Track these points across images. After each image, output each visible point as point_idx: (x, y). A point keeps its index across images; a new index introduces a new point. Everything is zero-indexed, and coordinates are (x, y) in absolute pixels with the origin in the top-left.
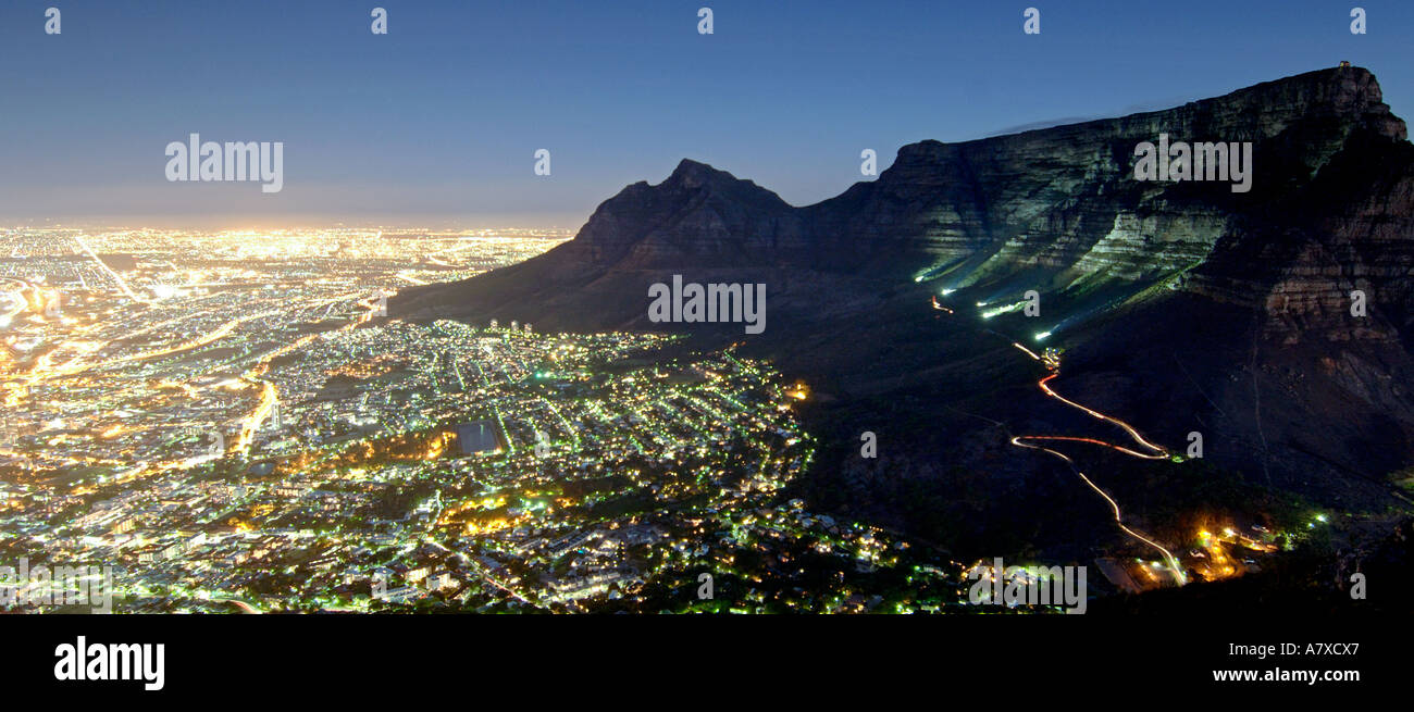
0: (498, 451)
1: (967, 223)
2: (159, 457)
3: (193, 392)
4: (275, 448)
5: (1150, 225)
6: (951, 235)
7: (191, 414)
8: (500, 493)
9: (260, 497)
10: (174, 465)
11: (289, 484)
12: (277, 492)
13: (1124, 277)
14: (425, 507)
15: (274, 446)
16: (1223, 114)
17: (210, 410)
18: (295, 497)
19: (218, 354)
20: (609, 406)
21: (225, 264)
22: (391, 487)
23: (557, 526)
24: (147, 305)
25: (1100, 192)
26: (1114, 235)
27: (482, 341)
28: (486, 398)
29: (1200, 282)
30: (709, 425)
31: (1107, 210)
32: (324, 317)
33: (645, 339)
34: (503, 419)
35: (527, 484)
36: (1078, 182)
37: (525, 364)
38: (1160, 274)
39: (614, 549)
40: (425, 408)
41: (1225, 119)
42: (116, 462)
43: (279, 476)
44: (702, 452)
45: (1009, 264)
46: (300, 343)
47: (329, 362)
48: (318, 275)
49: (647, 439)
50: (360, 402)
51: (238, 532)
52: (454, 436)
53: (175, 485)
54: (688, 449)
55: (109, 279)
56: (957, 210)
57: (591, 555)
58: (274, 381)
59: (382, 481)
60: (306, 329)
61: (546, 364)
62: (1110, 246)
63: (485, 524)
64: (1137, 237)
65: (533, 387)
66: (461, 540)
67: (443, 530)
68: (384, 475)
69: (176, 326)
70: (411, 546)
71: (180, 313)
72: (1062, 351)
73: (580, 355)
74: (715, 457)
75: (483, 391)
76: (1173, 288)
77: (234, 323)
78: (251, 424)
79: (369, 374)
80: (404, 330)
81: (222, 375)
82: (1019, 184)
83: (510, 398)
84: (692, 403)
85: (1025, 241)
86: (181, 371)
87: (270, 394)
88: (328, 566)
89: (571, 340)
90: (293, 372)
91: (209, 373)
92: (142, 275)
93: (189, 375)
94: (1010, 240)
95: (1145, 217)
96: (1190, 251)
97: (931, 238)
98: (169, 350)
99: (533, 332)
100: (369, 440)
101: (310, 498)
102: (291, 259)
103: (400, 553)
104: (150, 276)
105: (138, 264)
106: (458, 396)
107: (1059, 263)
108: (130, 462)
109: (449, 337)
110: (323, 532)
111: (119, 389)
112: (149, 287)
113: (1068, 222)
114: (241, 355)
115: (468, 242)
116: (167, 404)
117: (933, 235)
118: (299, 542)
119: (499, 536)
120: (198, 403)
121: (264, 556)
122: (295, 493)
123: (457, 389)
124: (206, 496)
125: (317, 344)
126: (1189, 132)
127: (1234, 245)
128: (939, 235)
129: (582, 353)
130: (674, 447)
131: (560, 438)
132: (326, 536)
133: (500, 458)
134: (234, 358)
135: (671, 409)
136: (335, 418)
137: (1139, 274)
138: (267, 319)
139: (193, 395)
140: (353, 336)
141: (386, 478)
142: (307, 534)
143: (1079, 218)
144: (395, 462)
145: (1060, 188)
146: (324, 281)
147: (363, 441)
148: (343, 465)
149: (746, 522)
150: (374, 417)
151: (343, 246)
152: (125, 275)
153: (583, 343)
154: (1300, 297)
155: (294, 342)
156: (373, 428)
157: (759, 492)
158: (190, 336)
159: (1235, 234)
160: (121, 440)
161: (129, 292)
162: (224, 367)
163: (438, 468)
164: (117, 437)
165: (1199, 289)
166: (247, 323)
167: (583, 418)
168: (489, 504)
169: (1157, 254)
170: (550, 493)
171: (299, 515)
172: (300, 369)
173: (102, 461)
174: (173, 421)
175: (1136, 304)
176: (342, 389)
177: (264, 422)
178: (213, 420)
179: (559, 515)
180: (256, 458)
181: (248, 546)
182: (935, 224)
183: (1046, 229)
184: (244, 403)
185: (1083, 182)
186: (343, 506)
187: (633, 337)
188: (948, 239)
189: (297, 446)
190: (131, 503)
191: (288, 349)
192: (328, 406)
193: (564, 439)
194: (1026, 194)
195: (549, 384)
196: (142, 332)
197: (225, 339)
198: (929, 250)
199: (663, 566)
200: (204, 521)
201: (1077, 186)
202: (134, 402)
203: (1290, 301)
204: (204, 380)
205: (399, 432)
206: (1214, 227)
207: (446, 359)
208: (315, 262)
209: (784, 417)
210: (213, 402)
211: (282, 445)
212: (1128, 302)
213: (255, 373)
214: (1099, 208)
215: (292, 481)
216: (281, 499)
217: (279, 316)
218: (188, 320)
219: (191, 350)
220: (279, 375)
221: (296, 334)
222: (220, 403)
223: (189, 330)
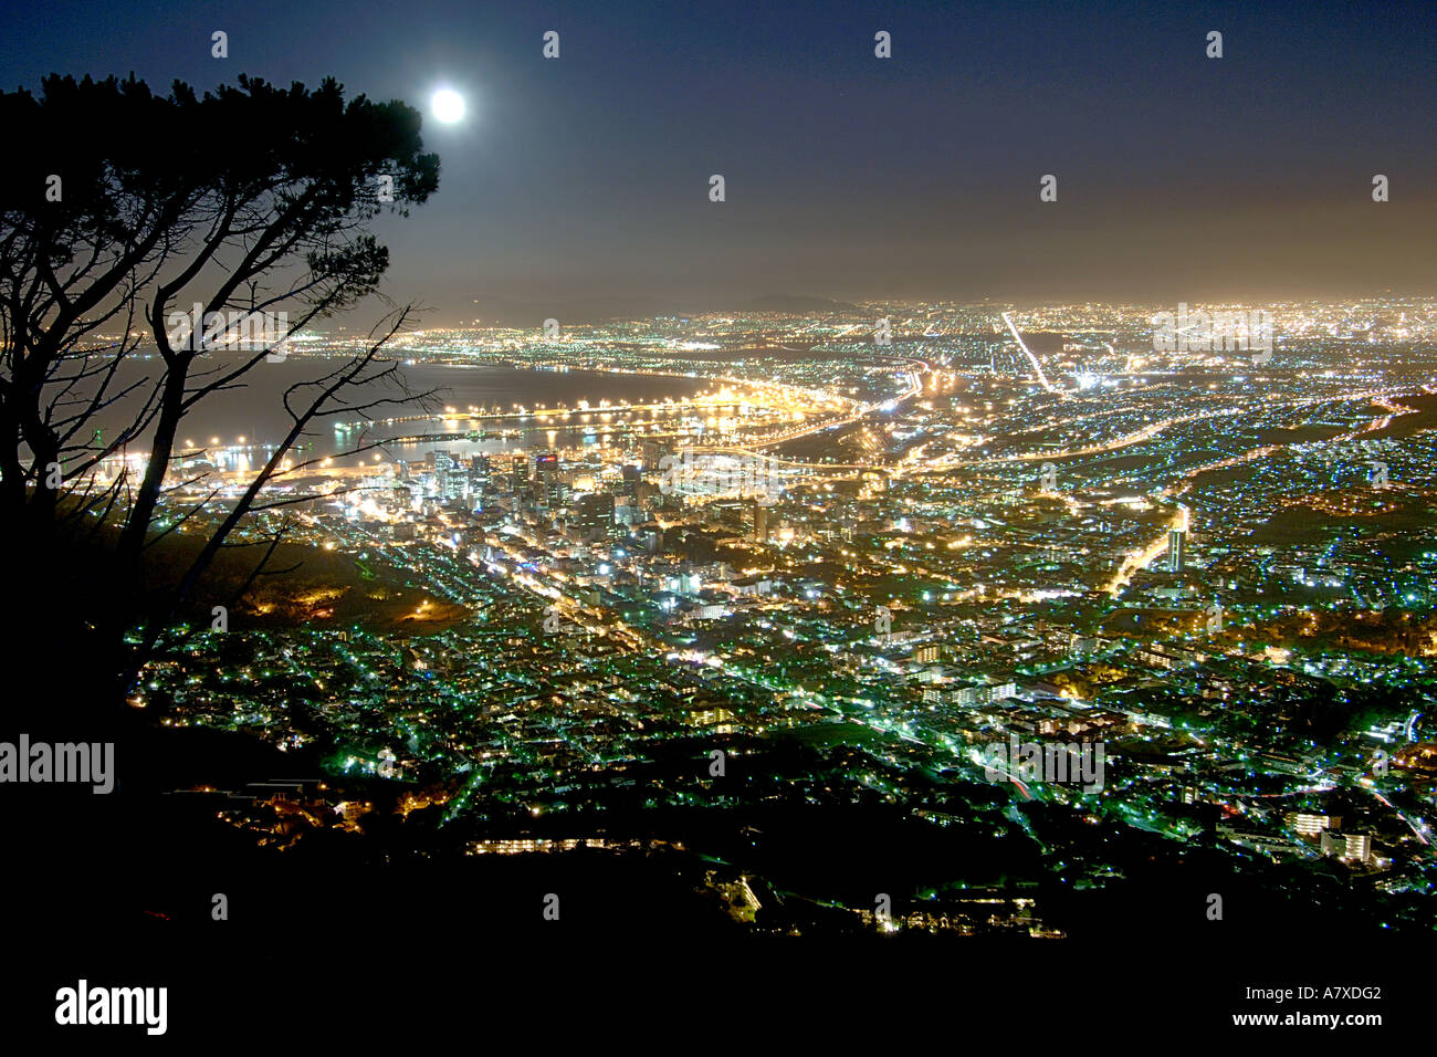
2: (1001, 582)
3: (1074, 507)
4: (1162, 597)
7: (1062, 535)
9: (1113, 658)
10: (1017, 594)
11: (1160, 649)
12: (1138, 656)
14: (1380, 732)
15: (1159, 593)
17: (1089, 533)
18: (1164, 669)
19: (1124, 461)
22: (1325, 687)
24: (1060, 396)
32: (1307, 422)
42: (949, 579)
43: (1154, 633)
46: (1250, 456)
47: (1291, 486)
50: (1322, 551)
51: (1064, 695)
53: (1008, 619)
55: (1023, 364)
58: (1192, 505)
59: (1316, 674)
60: (1266, 437)
66: (1429, 800)
67: (1399, 774)
68: (1321, 666)
69: (1086, 423)
70: (1324, 785)
71: (1099, 407)
77: (1164, 424)
78: (1140, 559)
79: (1353, 511)
81: (1123, 490)
86: (1071, 480)
87: (1183, 521)
88: (1166, 770)
90: (1228, 495)
91: (1107, 485)
92: (1066, 359)
93: (1077, 486)
98: (1064, 453)
100: (1316, 610)
101: (1189, 673)
102: (1286, 342)
103: (1301, 788)
104: (1073, 360)
105: (1065, 346)
108: (966, 581)
110: (1184, 725)
111: (988, 493)
112: (1071, 374)
114: (1159, 466)
116: (1037, 518)
118: (1144, 728)
120: (1076, 522)
122: (1166, 663)
124: (1040, 641)
125: (1280, 457)
132: (1185, 732)
134: (1147, 468)
136: (1270, 569)
138: (1215, 419)
139: (1074, 512)
141: (1325, 670)
142: (1161, 722)
144: (1348, 649)
146: (1329, 374)
147: (1305, 610)
148: (1257, 638)
150: (1338, 578)
152: (1045, 359)
155: (1244, 453)
156: (1332, 594)
158: (1098, 437)
160: (967, 554)
161: (1043, 380)
162: (1128, 480)
164: (964, 549)
166: (1183, 425)
171: (1160, 695)
172: (1239, 491)
173: (934, 576)
174: (1036, 541)
176: (1295, 530)
177: (1159, 559)
178: (1088, 547)
180: (1127, 605)
181: (1067, 715)
184: (1137, 531)
186: (1232, 695)
189: (1195, 599)
190: (946, 629)
191: (1231, 462)
192: (1267, 552)
196: (1040, 428)
197: (1146, 443)
200: (1025, 672)
202: (997, 511)
204: (1093, 494)
205: (1376, 606)
208: (1323, 346)
210: (1097, 522)
211: (1173, 594)
213: (1168, 492)
215: (1167, 645)
216: (1143, 667)
217: (1236, 416)
218: (1105, 417)
219: (1092, 455)
220: (1202, 497)
221: (1254, 442)
222: (1105, 525)
223: (1101, 430)
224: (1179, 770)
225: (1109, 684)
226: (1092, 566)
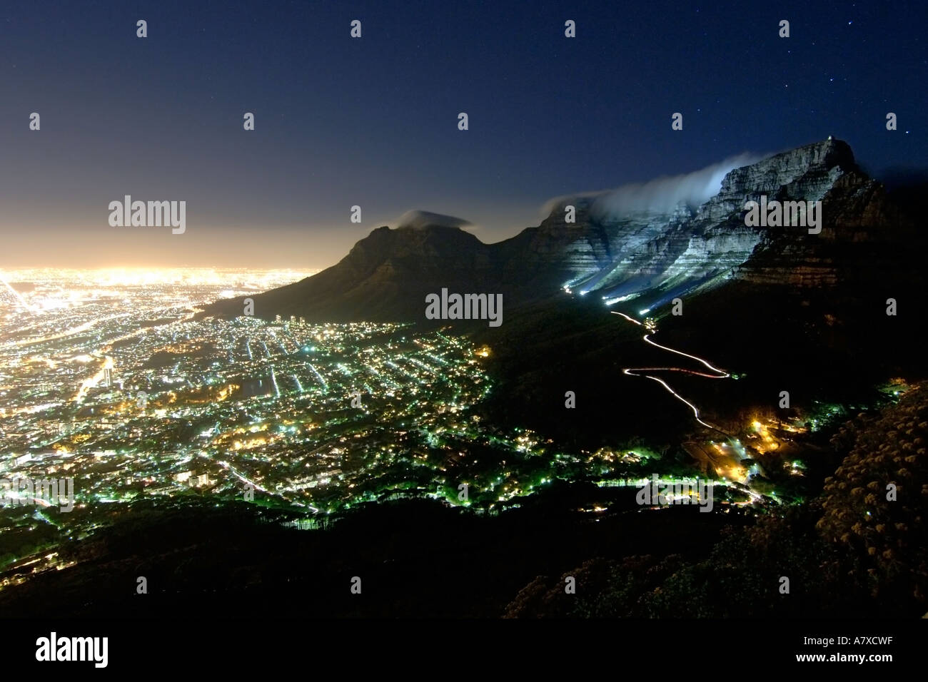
0: (269, 396)
1: (596, 251)
2: (15, 405)
3: (52, 364)
4: (104, 398)
5: (711, 245)
6: (586, 259)
7: (47, 378)
8: (264, 422)
9: (83, 430)
10: (25, 410)
11: (107, 421)
12: (96, 426)
13: (695, 275)
14: (206, 434)
15: (102, 397)
16: (755, 176)
17: (62, 375)
18: (110, 429)
19: (77, 341)
20: (352, 366)
21: (97, 287)
22: (183, 421)
23: (302, 441)
24: (35, 312)
25: (679, 229)
26: (688, 252)
27: (269, 329)
28: (266, 363)
29: (745, 272)
30: (421, 374)
31: (683, 239)
32: (160, 317)
33: (384, 326)
34: (276, 377)
35: (284, 416)
36: (665, 224)
37: (298, 343)
38: (718, 272)
39: (340, 454)
40: (220, 371)
41: (756, 179)
43: (102, 415)
44: (414, 391)
45: (623, 275)
46: (138, 333)
47: (157, 343)
48: (163, 294)
49: (376, 385)
51: (58, 453)
52: (237, 387)
53: (21, 423)
54: (405, 389)
55: (12, 297)
56: (590, 243)
57: (322, 458)
58: (113, 356)
59: (177, 417)
60: (144, 324)
61: (313, 342)
62: (686, 259)
63: (248, 443)
64: (703, 252)
65: (301, 356)
66: (228, 454)
67: (215, 447)
68: (180, 413)
69: (53, 324)
70: (187, 459)
71: (59, 316)
72: (657, 319)
73: (338, 337)
74: (422, 394)
75: (265, 360)
76: (727, 278)
77: (94, 322)
78: (90, 383)
79: (184, 351)
80: (215, 322)
81: (76, 353)
82: (629, 227)
83: (284, 363)
84: (411, 361)
85: (633, 260)
86: (48, 351)
87: (110, 363)
88: (116, 473)
89: (332, 327)
90: (130, 350)
91: (68, 352)
92: (37, 295)
93: (52, 354)
94: (623, 260)
95: (708, 239)
96: (737, 257)
97: (574, 261)
98: (43, 339)
99: (306, 322)
100: (175, 392)
101: (122, 429)
103: (177, 464)
104: (43, 295)
105: (36, 288)
106: (246, 363)
107: (654, 272)
109: (246, 327)
110: (123, 451)
112: (40, 302)
113: (660, 247)
114: (94, 341)
115: (273, 275)
116: (31, 372)
117: (575, 258)
118: (103, 458)
119: (256, 450)
120: (54, 371)
121: (71, 468)
122: (110, 426)
123: (247, 358)
124: (42, 430)
125: (151, 332)
126: (734, 188)
127: (765, 248)
128: (578, 259)
129: (339, 336)
130: (394, 388)
131: (313, 386)
132: (124, 454)
133: (267, 400)
134: (88, 342)
135: (396, 366)
136: (153, 378)
137: (705, 273)
138: (119, 319)
139: (52, 366)
140: (177, 327)
141: (182, 415)
142: (111, 453)
143: (667, 244)
144: (190, 404)
145: (654, 229)
146: (167, 298)
147: (170, 392)
148: (151, 408)
149: (438, 431)
150: (182, 377)
151: (185, 278)
152: (25, 294)
153: (340, 329)
154: (809, 276)
155: (134, 332)
156: (180, 384)
157: (451, 413)
158: (60, 330)
159: (766, 243)
161: (25, 305)
162: (79, 348)
163: (221, 408)
165: (744, 277)
166: (103, 322)
167: (333, 373)
168: (254, 429)
169: (716, 260)
170: (302, 422)
171: (109, 441)
172: (134, 348)
174: (32, 383)
175: (703, 290)
176: (161, 361)
177: (100, 382)
178: (62, 382)
179: (305, 434)
180: (87, 405)
181: (62, 461)
182: (576, 252)
183: (646, 252)
184: (88, 371)
185: (668, 224)
186: (143, 433)
187: (375, 325)
188: (584, 261)
189: (120, 396)
191: (129, 336)
192: (151, 371)
193: (317, 387)
194: (633, 233)
195: (312, 355)
196: (27, 328)
197: (86, 331)
198: (573, 269)
199: (375, 464)
200: (35, 447)
201: (665, 226)
202: (8, 371)
203: (803, 279)
204: (61, 357)
205: (198, 386)
206: (751, 241)
207: (243, 340)
208: (163, 287)
209: (472, 368)
210: (65, 369)
211: (109, 396)
212: (698, 289)
213: (101, 351)
214: (678, 237)
215: (110, 419)
216: (98, 431)
217: (128, 317)
218: (63, 321)
219: (59, 339)
220: (118, 352)
221: (137, 327)
222: (70, 370)
223: (62, 327)
224: (123, 471)
225: (82, 443)
226: (66, 390)
